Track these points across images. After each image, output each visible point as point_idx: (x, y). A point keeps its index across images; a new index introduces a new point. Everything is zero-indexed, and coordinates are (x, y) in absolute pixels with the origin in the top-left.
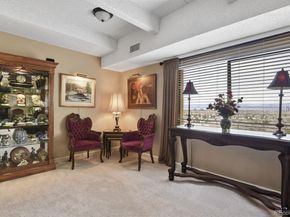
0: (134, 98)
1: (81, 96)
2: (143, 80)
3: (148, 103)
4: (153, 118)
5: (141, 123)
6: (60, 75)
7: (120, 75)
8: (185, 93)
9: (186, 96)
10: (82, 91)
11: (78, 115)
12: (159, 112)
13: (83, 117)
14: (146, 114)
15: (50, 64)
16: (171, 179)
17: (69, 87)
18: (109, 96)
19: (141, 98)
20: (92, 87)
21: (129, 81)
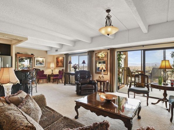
0: (58, 64)
1: (41, 63)
2: (61, 58)
3: (62, 66)
4: (63, 70)
5: (60, 72)
6: (34, 57)
7: (54, 56)
8: (69, 63)
9: (69, 64)
10: (41, 62)
11: (40, 70)
12: (64, 68)
13: (41, 70)
14: (61, 69)
15: (32, 56)
16: (65, 85)
17: (37, 61)
18: (50, 63)
19: (60, 64)
20: (44, 61)
21: (57, 58)
